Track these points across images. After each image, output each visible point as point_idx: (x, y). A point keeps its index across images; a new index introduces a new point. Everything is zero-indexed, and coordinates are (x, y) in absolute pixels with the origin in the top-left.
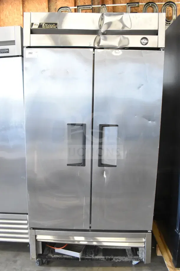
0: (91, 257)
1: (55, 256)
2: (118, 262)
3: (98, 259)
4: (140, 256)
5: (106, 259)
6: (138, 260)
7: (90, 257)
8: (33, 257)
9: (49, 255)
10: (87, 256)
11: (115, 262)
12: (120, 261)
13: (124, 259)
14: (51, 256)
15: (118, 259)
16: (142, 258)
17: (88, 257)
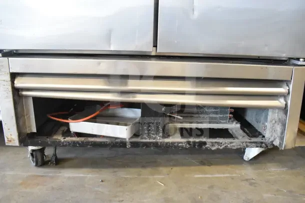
0: (154, 139)
1: (68, 139)
2: (218, 149)
3: (172, 143)
4: (267, 134)
5: (190, 144)
6: (261, 147)
7: (152, 140)
8: (9, 137)
9: (55, 137)
10: (145, 139)
11: (211, 149)
12: (222, 148)
13: (231, 143)
14: (61, 139)
15: (218, 143)
16: (272, 139)
17: (148, 140)
